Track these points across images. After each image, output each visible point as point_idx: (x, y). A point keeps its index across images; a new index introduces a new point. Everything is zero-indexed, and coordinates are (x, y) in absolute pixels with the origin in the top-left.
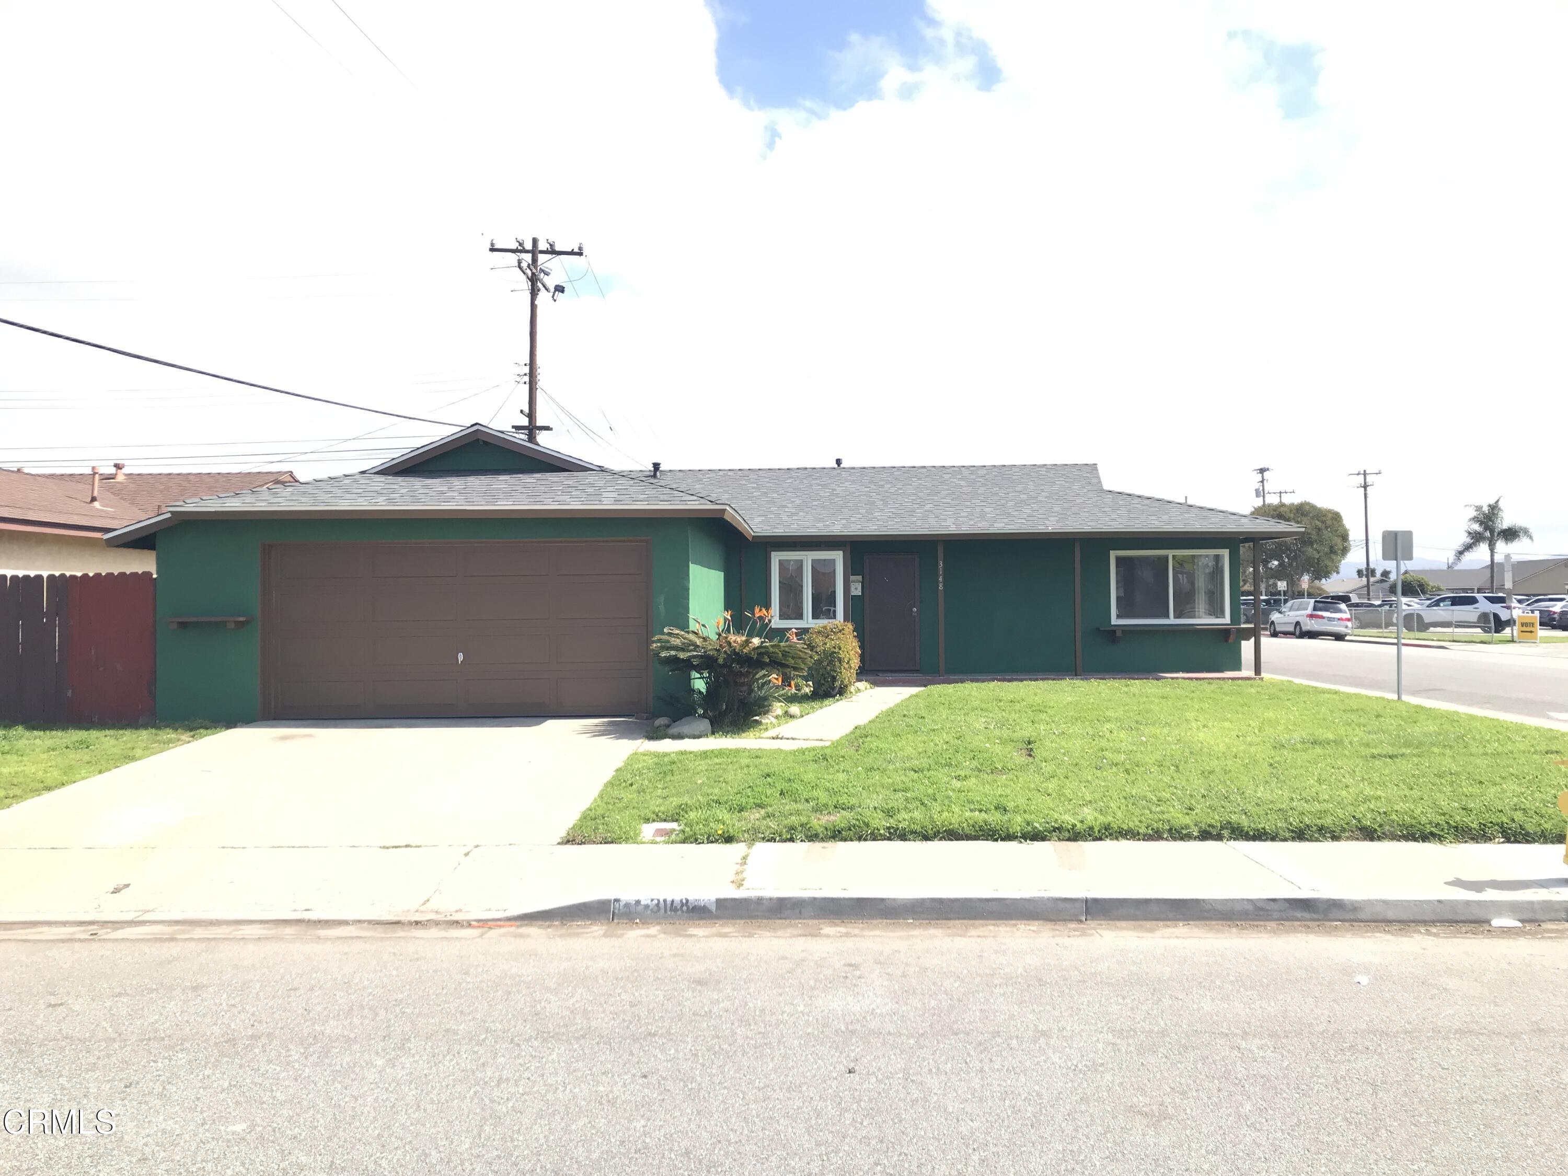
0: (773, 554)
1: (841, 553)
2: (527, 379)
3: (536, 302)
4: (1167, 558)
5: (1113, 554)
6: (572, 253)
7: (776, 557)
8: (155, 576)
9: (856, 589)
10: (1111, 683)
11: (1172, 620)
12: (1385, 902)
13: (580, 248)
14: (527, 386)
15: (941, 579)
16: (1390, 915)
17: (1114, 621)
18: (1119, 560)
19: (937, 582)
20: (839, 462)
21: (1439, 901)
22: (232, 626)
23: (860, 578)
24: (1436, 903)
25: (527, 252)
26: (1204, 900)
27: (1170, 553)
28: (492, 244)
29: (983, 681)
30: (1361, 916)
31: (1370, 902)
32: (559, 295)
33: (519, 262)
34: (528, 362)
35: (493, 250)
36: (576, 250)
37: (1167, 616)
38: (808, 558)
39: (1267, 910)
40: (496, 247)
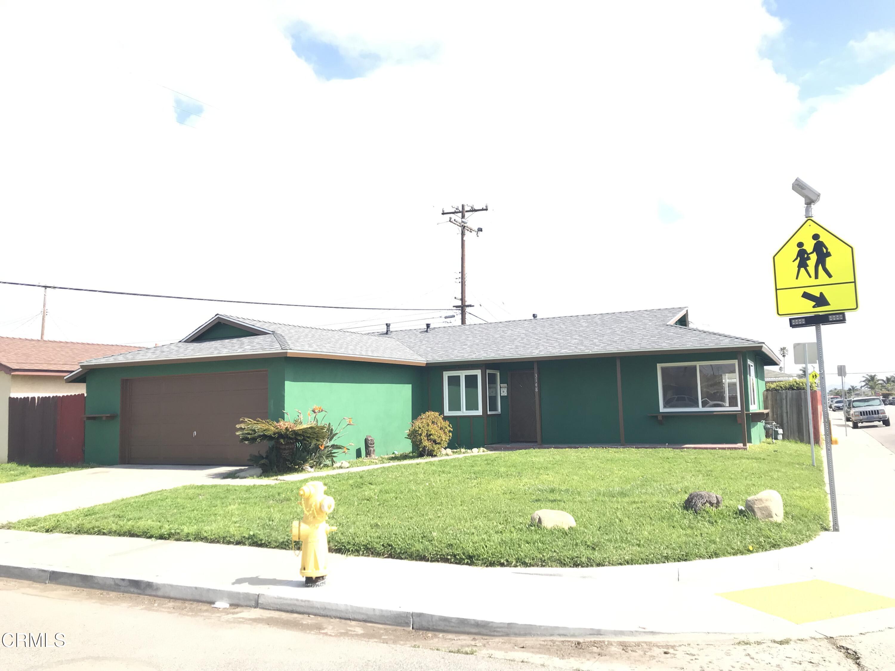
0: (444, 373)
1: (480, 371)
2: (460, 280)
3: (464, 239)
4: (695, 367)
5: (659, 366)
6: (483, 210)
7: (446, 375)
8: (85, 395)
9: (503, 392)
10: (642, 451)
11: (700, 409)
12: (171, 586)
13: (486, 207)
14: (460, 284)
15: (536, 385)
16: (172, 595)
17: (662, 409)
18: (663, 369)
19: (535, 386)
20: (535, 316)
21: (196, 588)
22: (104, 419)
23: (506, 385)
24: (194, 589)
25: (460, 212)
26: (95, 577)
27: (698, 364)
28: (443, 211)
29: (562, 448)
30: (160, 593)
31: (164, 585)
32: (480, 233)
33: (450, 218)
34: (460, 271)
35: (443, 214)
36: (485, 208)
37: (698, 406)
38: (463, 374)
39: (120, 586)
40: (445, 212)
